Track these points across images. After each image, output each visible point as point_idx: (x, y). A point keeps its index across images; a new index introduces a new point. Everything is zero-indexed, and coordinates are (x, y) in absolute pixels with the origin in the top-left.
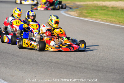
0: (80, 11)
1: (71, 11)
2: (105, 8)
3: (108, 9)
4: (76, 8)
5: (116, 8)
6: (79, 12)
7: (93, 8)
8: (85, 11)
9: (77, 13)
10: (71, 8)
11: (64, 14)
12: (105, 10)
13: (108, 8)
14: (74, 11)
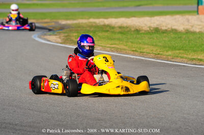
0: (66, 35)
1: (50, 35)
2: (108, 29)
3: (112, 30)
4: (59, 30)
5: (127, 27)
6: (64, 36)
7: (88, 29)
8: (75, 34)
9: (60, 38)
10: (50, 30)
11: (37, 39)
12: (108, 31)
13: (113, 28)
14: (56, 35)
